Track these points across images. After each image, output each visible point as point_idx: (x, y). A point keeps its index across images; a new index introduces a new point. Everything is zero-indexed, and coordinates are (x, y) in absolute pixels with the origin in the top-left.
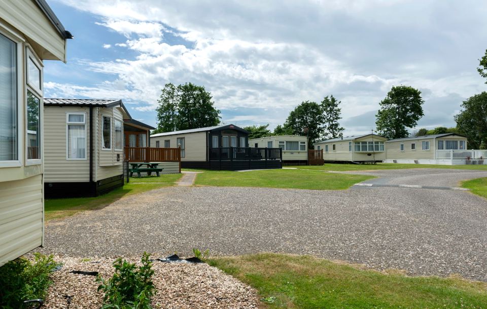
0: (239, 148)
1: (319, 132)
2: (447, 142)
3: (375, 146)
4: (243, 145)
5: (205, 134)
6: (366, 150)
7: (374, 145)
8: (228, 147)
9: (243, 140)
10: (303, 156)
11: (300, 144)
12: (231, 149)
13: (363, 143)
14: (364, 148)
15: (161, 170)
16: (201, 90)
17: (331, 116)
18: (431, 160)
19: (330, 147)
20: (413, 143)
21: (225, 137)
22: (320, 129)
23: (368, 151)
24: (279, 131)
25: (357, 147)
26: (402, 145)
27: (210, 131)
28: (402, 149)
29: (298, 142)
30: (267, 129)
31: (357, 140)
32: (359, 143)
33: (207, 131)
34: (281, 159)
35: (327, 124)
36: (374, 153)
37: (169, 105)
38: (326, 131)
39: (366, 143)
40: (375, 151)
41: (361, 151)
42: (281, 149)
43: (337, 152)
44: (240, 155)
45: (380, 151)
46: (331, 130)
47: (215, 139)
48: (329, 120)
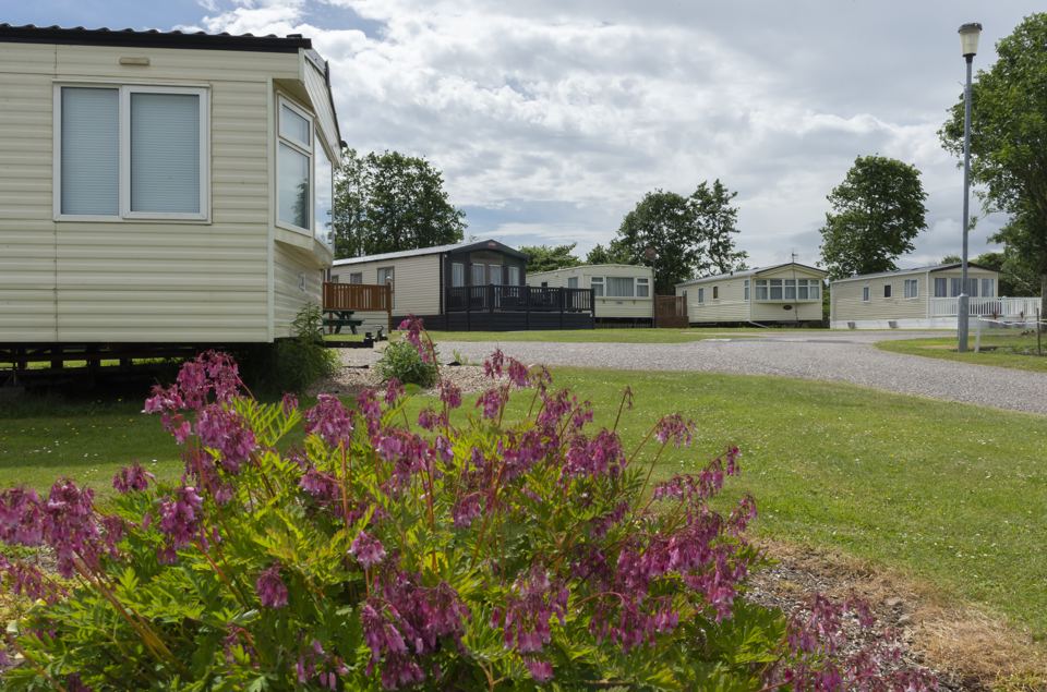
0: (506, 288)
1: (687, 260)
2: (954, 280)
3: (800, 288)
4: (515, 280)
5: (437, 260)
6: (781, 297)
7: (797, 286)
8: (484, 284)
9: (514, 273)
10: (644, 309)
11: (636, 283)
12: (491, 287)
13: (773, 282)
14: (776, 293)
15: (359, 323)
16: (420, 165)
17: (714, 226)
18: (921, 320)
19: (708, 292)
20: (887, 284)
21: (478, 267)
22: (691, 255)
23: (784, 300)
24: (598, 258)
25: (760, 291)
26: (866, 289)
27: (448, 253)
28: (866, 298)
29: (632, 279)
30: (572, 253)
31: (761, 276)
32: (767, 282)
33: (441, 254)
34: (593, 311)
35: (706, 244)
36: (797, 304)
37: (349, 199)
38: (704, 258)
39: (780, 281)
40: (798, 300)
41: (769, 300)
42: (592, 292)
43: (722, 303)
44: (506, 302)
45: (809, 300)
46: (716, 257)
47: (458, 269)
48: (711, 235)
